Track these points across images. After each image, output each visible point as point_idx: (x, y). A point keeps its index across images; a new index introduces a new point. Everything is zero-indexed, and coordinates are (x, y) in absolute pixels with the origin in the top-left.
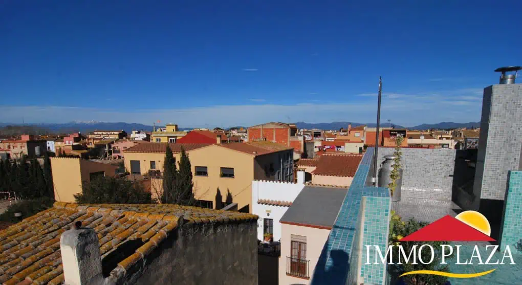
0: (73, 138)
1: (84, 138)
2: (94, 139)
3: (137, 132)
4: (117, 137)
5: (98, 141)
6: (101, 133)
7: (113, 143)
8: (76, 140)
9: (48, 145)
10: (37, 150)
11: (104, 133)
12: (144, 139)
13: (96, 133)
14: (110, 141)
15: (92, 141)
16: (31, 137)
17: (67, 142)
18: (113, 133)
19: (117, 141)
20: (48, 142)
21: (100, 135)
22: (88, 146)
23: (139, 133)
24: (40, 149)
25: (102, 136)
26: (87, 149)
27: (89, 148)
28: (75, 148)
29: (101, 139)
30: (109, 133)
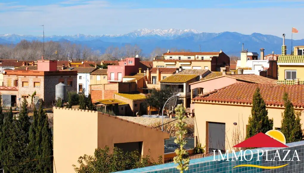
0: (123, 69)
1: (144, 68)
2: (162, 71)
3: (252, 54)
4: (208, 66)
5: (168, 75)
6: (175, 57)
7: (197, 79)
8: (130, 71)
9: (79, 82)
10: (59, 89)
11: (183, 58)
12: (262, 73)
13: (167, 57)
14: (193, 75)
15: (157, 75)
16: (53, 63)
17: (113, 75)
18: (200, 57)
19: (206, 74)
20: (79, 75)
21: (175, 61)
22: (149, 86)
23: (255, 57)
24: (64, 87)
25: (178, 65)
26: (146, 91)
27: (151, 91)
28: (124, 88)
29: (173, 71)
30: (192, 58)
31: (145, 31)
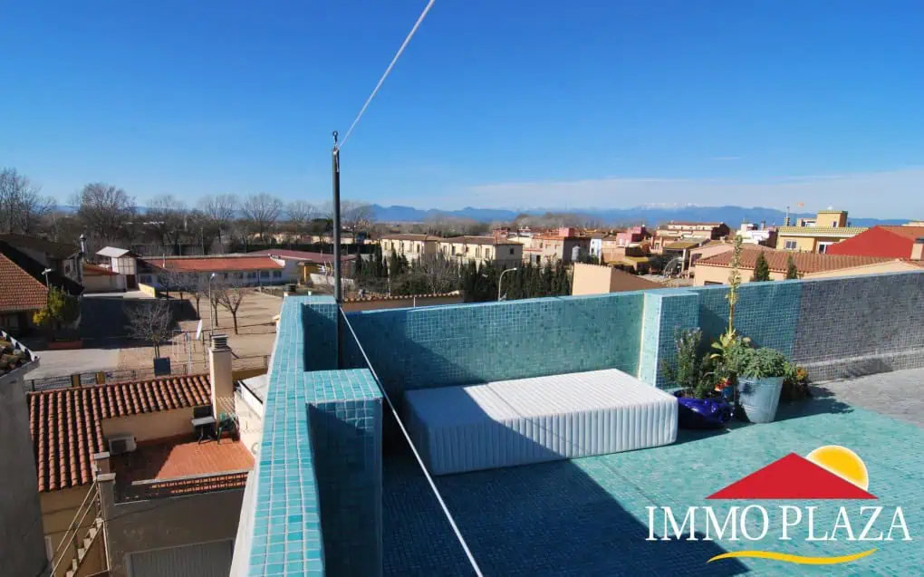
0: (630, 236)
1: (649, 236)
2: (665, 238)
3: (752, 226)
4: (708, 236)
5: (670, 242)
6: (679, 227)
7: (697, 246)
8: (636, 238)
9: (592, 246)
10: (575, 250)
11: (685, 227)
12: (761, 243)
13: (671, 227)
14: (692, 243)
15: (660, 242)
16: (571, 231)
17: (621, 241)
18: (701, 227)
19: (705, 242)
20: (592, 240)
21: (678, 231)
22: (652, 251)
23: (755, 228)
24: (580, 251)
25: (681, 233)
26: (649, 255)
27: (654, 255)
28: (630, 252)
29: (676, 239)
30: (694, 228)
31: (652, 205)
